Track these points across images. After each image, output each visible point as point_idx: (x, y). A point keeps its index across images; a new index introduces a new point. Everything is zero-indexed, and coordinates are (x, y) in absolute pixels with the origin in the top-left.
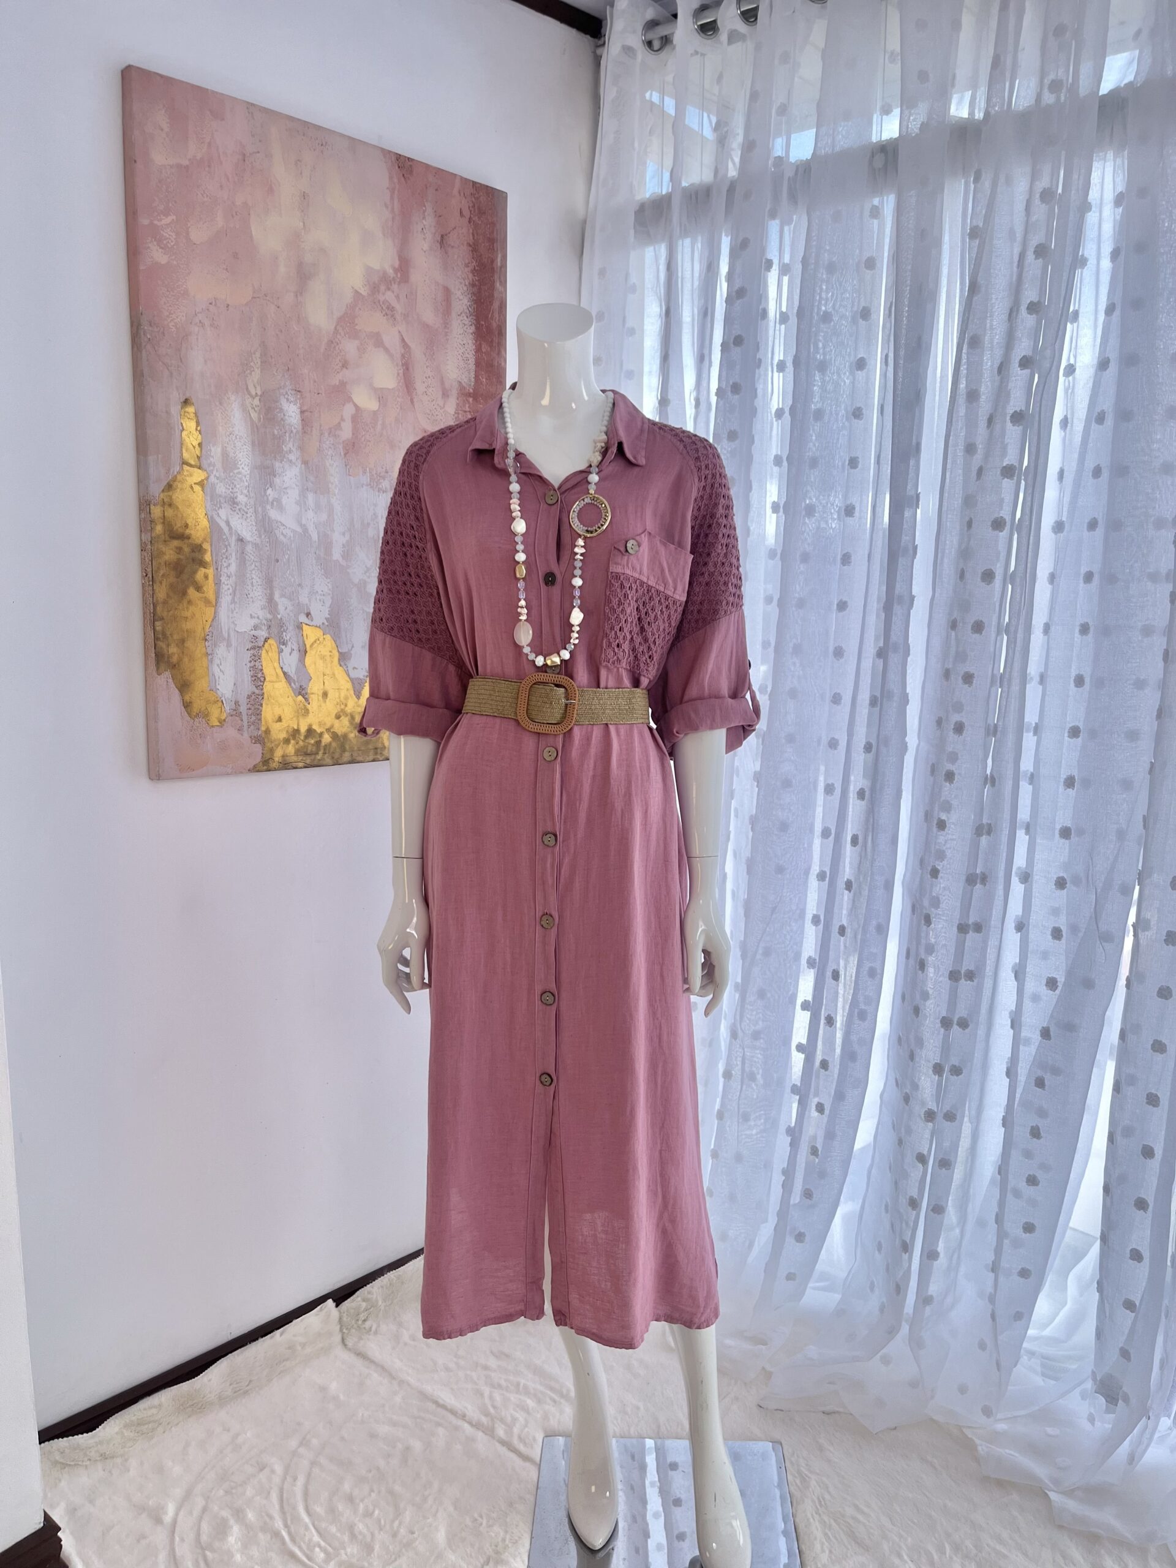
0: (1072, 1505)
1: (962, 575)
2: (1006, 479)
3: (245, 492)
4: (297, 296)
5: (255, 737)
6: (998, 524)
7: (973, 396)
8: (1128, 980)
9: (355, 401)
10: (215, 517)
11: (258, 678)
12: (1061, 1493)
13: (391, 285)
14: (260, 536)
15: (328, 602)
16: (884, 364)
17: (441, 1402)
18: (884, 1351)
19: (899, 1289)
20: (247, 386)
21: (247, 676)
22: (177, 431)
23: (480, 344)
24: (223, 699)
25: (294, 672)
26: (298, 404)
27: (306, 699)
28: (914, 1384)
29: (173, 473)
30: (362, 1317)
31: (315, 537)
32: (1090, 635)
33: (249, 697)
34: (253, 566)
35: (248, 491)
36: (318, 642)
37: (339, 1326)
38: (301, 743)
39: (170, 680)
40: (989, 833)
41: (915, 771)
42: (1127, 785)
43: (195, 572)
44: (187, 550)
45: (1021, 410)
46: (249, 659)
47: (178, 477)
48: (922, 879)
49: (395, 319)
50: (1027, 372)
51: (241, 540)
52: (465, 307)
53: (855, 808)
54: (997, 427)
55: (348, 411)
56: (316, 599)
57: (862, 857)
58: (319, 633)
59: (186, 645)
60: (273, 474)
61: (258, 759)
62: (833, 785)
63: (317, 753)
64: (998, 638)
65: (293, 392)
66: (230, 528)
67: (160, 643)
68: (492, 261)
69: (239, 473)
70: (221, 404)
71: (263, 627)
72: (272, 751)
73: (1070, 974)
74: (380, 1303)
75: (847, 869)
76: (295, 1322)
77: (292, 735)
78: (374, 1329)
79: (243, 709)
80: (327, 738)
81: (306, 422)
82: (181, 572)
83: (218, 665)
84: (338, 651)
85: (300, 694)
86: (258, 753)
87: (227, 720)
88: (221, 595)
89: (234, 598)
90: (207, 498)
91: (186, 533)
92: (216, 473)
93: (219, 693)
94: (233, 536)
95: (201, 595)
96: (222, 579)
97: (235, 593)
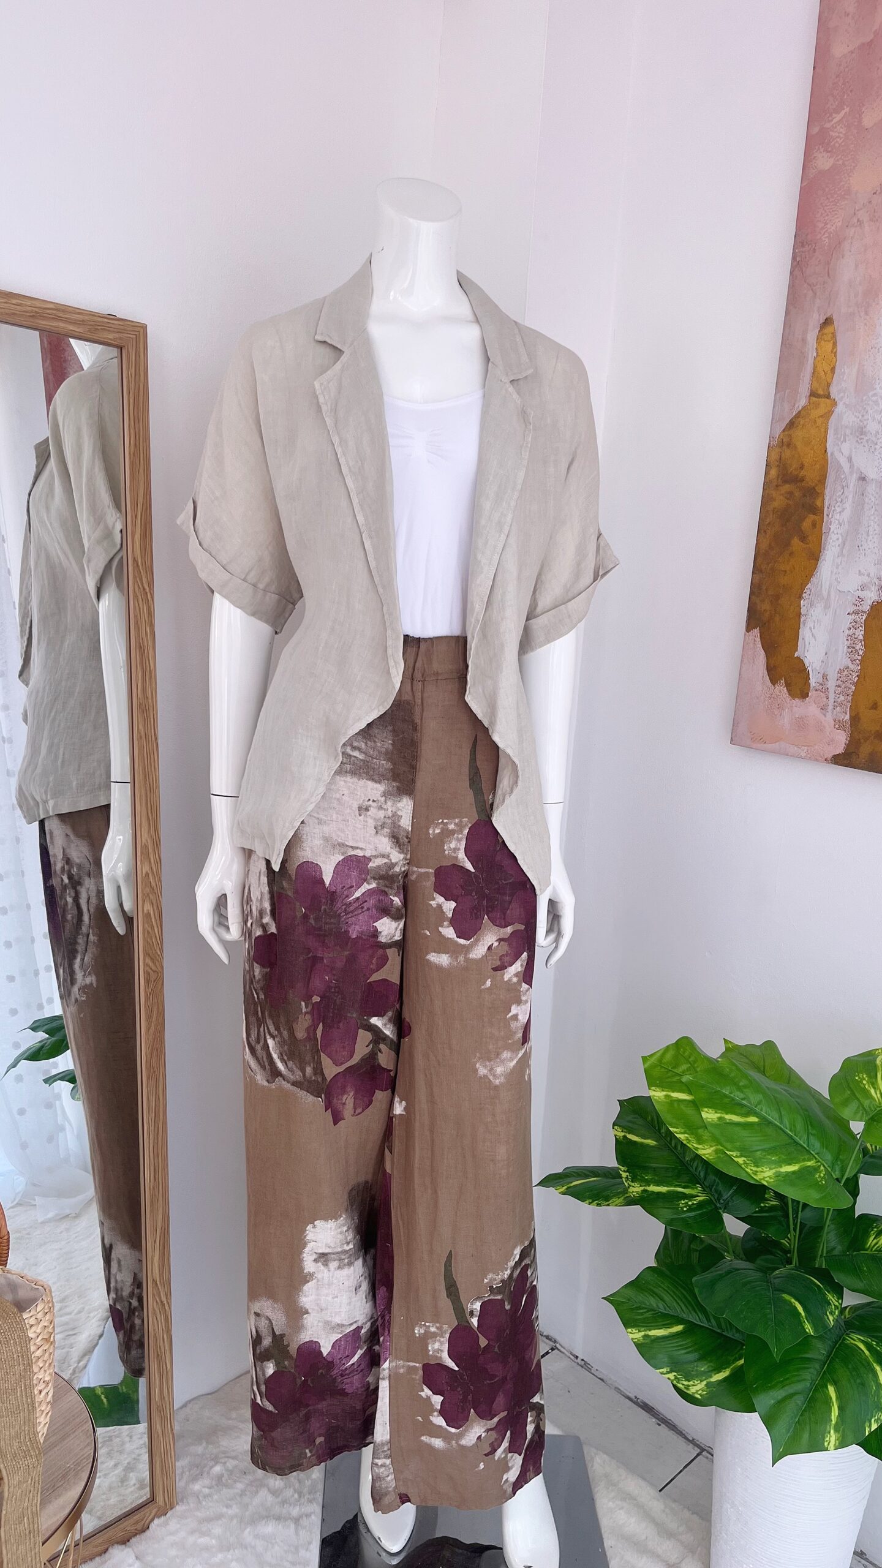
5: (839, 721)
10: (836, 454)
21: (843, 645)
22: (810, 359)
24: (810, 669)
29: (798, 407)
33: (840, 671)
34: (873, 511)
39: (758, 640)
43: (802, 521)
44: (797, 494)
46: (848, 625)
47: (803, 412)
51: (863, 479)
59: (780, 602)
61: (840, 750)
66: (852, 466)
67: (753, 597)
71: (874, 588)
72: (858, 742)
79: (831, 684)
82: (789, 521)
83: (810, 629)
86: (840, 741)
87: (810, 694)
88: (828, 547)
89: (842, 550)
90: (831, 432)
91: (801, 475)
92: (847, 401)
93: (806, 662)
94: (855, 475)
95: (805, 546)
96: (833, 527)
97: (844, 544)
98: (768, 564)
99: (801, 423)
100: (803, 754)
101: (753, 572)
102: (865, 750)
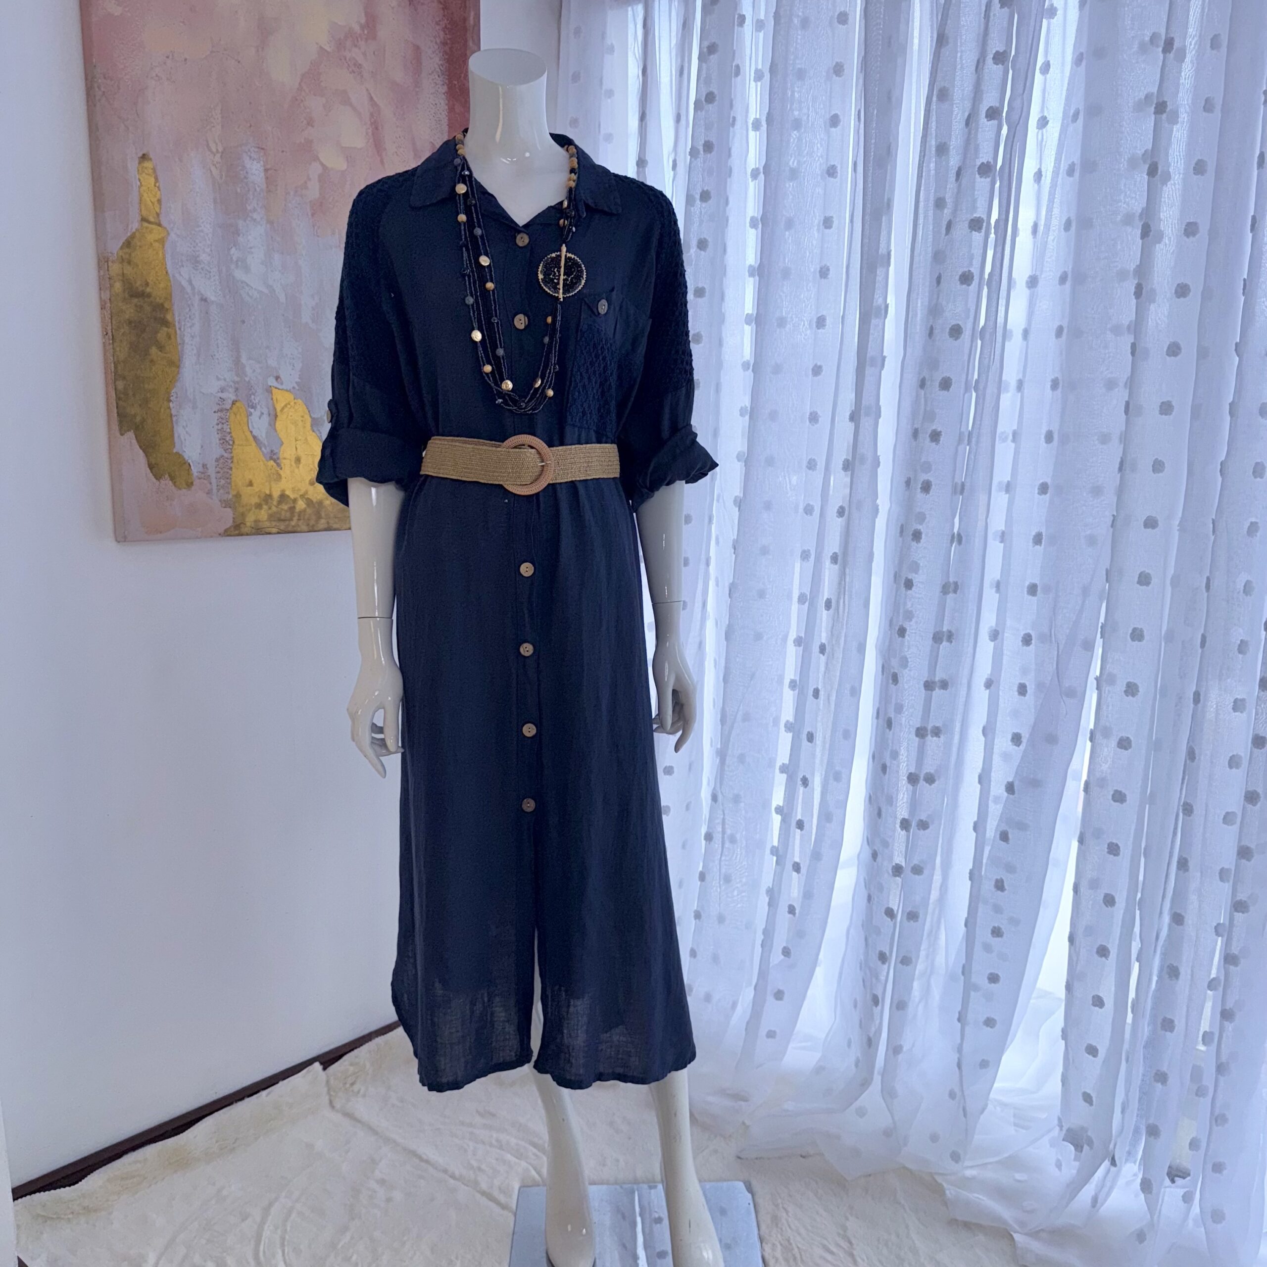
0: (1036, 1246)
1: (931, 333)
2: (974, 232)
3: (208, 250)
4: (258, 51)
5: (225, 501)
6: (966, 278)
7: (942, 149)
8: (1092, 733)
9: (322, 159)
10: (177, 275)
11: (227, 442)
12: (1026, 1234)
13: (358, 41)
14: (225, 297)
15: (298, 366)
16: (857, 119)
17: (424, 1157)
18: (858, 1103)
19: (871, 1043)
20: (207, 141)
21: (215, 438)
22: (134, 186)
23: (454, 105)
24: (190, 461)
25: (264, 435)
26: (262, 162)
27: (278, 465)
28: (888, 1133)
29: (132, 229)
30: (350, 1081)
31: (282, 298)
32: (1060, 390)
33: (217, 460)
34: (218, 327)
35: (211, 251)
36: (289, 406)
37: (326, 1089)
38: (274, 509)
39: (134, 441)
40: (955, 592)
41: (887, 535)
42: (1092, 541)
43: (157, 332)
44: (148, 309)
45: (987, 162)
46: (216, 422)
47: (137, 234)
48: (891, 638)
49: (362, 76)
50: (995, 122)
51: (204, 300)
52: (436, 66)
53: (830, 571)
54: (964, 181)
55: (315, 170)
56: (286, 362)
57: (835, 620)
58: (289, 397)
59: (149, 405)
60: (237, 233)
61: (230, 523)
62: (809, 551)
63: (291, 519)
64: (966, 395)
65: (256, 150)
66: (193, 288)
67: (121, 403)
68: (465, 20)
69: (202, 231)
70: (181, 160)
71: (230, 390)
72: (243, 515)
73: (1034, 728)
74: (368, 1065)
75: (824, 635)
76: (281, 1083)
77: (264, 500)
78: (362, 1092)
79: (212, 471)
80: (301, 505)
81: (270, 180)
82: (143, 331)
83: (183, 427)
84: (311, 417)
85: (271, 458)
86: (227, 517)
87: (194, 483)
88: (186, 356)
89: (198, 359)
90: (168, 257)
91: (147, 291)
92: (177, 232)
93: (185, 455)
94: (197, 296)
95: (164, 355)
96: (186, 339)
97: (199, 355)
99: (138, 244)
100: (199, 534)
102: (250, 519)
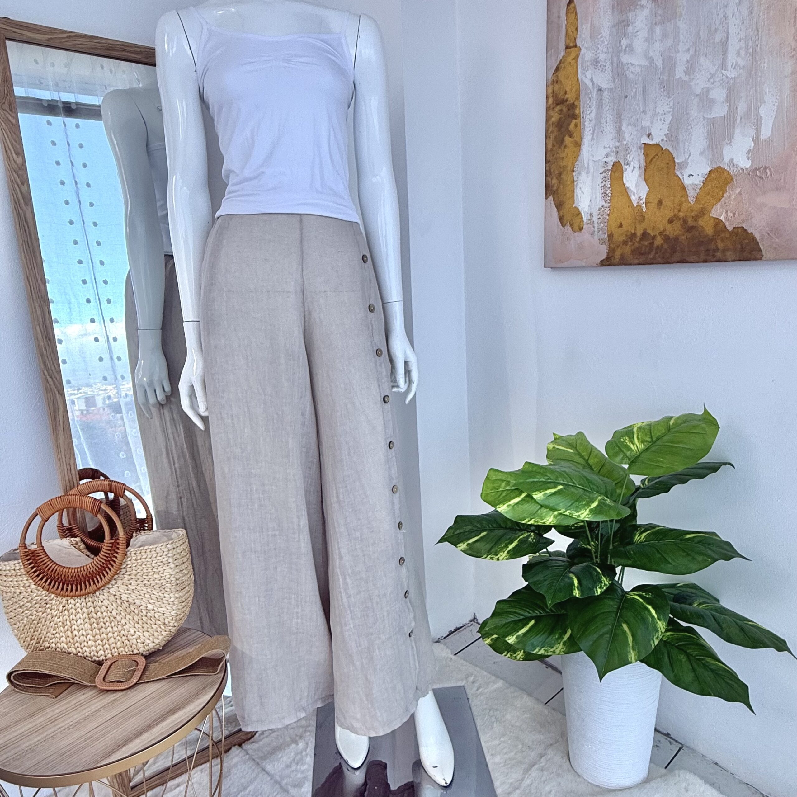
5: (602, 239)
11: (607, 195)
14: (614, 82)
21: (599, 193)
22: (563, 26)
24: (582, 212)
25: (634, 187)
33: (599, 209)
36: (657, 157)
38: (637, 245)
39: (552, 202)
43: (569, 125)
44: (565, 110)
46: (601, 180)
47: (563, 60)
51: (600, 90)
56: (657, 120)
59: (562, 177)
60: (627, 24)
61: (604, 257)
63: (650, 253)
67: (548, 178)
71: (612, 154)
72: (614, 250)
77: (630, 238)
79: (595, 219)
80: (659, 241)
82: (562, 127)
83: (580, 188)
86: (603, 252)
87: (584, 228)
88: (585, 136)
89: (593, 136)
90: (580, 67)
91: (565, 98)
92: (586, 45)
93: (580, 209)
94: (595, 89)
95: (572, 139)
96: (586, 124)
97: (594, 131)
98: (553, 156)
99: (563, 66)
100: (584, 264)
101: (546, 163)
102: (618, 254)
